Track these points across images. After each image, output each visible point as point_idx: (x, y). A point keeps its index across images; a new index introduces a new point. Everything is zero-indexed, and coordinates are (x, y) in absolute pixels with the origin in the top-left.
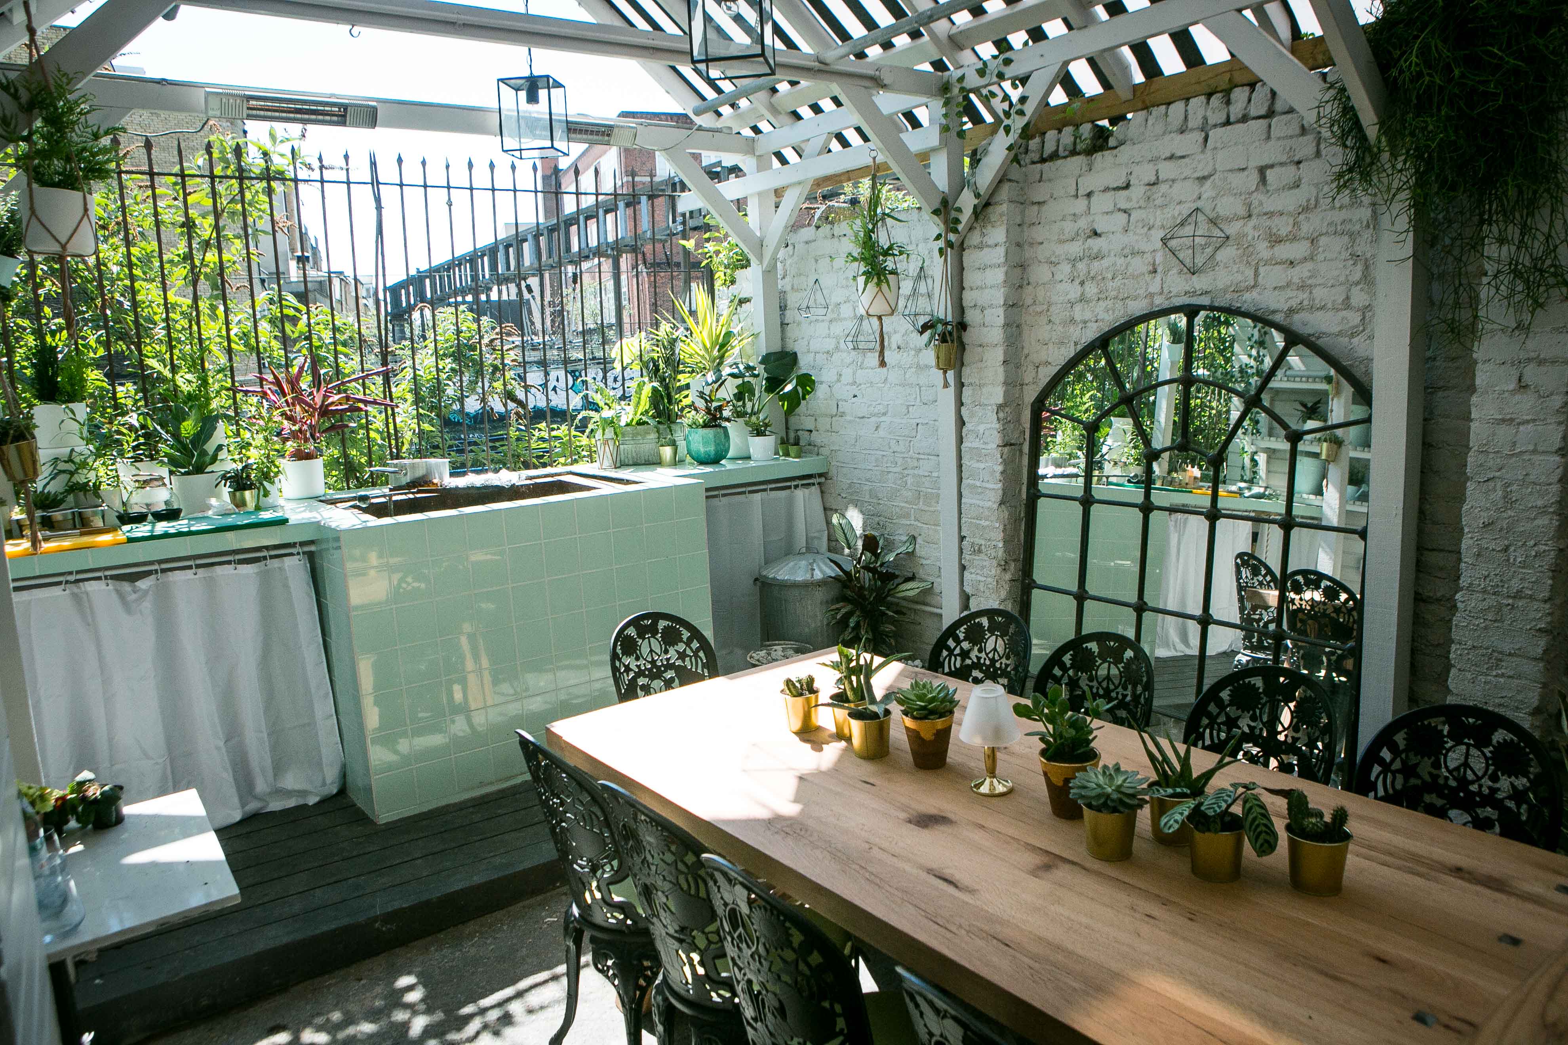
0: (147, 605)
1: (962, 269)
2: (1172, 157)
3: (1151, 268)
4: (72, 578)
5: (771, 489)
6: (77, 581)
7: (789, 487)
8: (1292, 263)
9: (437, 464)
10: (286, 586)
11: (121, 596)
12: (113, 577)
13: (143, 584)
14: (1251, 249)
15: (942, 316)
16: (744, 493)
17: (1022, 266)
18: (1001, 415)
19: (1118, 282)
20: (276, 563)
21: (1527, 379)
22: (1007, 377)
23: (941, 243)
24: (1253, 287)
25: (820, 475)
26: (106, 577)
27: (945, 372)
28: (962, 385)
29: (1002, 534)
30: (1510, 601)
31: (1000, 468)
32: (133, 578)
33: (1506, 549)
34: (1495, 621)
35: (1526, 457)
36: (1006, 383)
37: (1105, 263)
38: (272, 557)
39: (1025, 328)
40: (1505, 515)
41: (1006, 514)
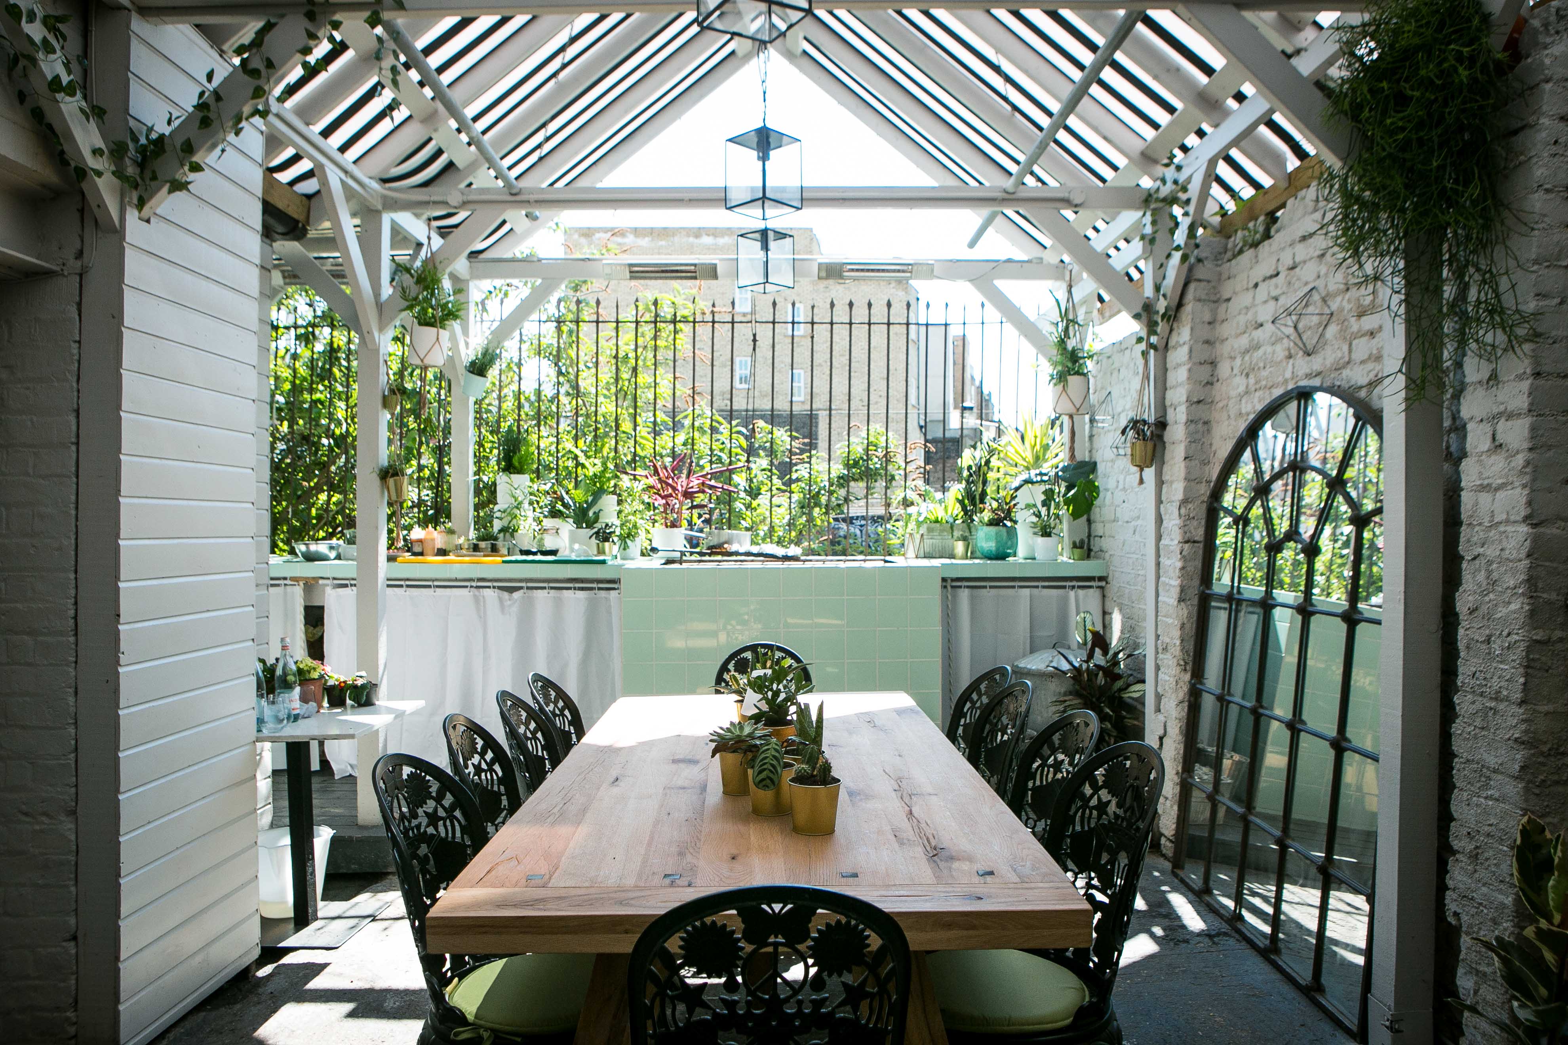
0: (515, 609)
1: (1166, 370)
2: (1304, 238)
3: (1287, 353)
4: (474, 584)
5: (1044, 587)
6: (477, 587)
7: (1064, 587)
8: (1372, 333)
9: (737, 535)
10: (610, 613)
11: (501, 600)
12: (500, 588)
13: (517, 595)
14: (1346, 323)
15: (1146, 417)
16: (1013, 587)
17: (1213, 364)
18: (1183, 511)
19: (1268, 370)
20: (603, 593)
21: (1500, 438)
22: (1188, 473)
23: (1143, 346)
24: (1348, 363)
25: (1101, 579)
26: (494, 587)
27: (1142, 470)
28: (1163, 483)
29: (1179, 633)
30: (1493, 704)
31: (1179, 564)
32: (511, 590)
33: (1488, 641)
34: (1483, 728)
35: (1502, 528)
36: (1187, 479)
37: (1260, 352)
38: (600, 589)
39: (1213, 424)
40: (1487, 599)
41: (1186, 612)
